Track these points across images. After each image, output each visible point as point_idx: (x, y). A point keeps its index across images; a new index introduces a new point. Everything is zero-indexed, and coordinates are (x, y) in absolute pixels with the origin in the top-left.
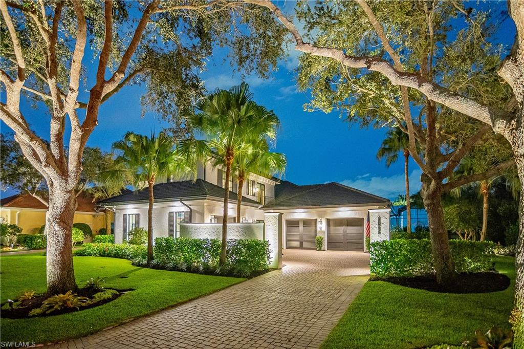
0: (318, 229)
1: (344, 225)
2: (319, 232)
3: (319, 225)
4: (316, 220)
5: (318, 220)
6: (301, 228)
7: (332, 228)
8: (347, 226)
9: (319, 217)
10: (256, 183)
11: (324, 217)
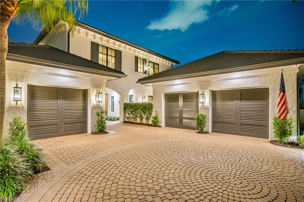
0: (200, 105)
1: (236, 99)
2: (202, 108)
3: (201, 100)
4: (198, 92)
5: (200, 93)
6: (181, 102)
7: (219, 103)
8: (241, 99)
9: (201, 89)
10: (148, 61)
11: (207, 89)
